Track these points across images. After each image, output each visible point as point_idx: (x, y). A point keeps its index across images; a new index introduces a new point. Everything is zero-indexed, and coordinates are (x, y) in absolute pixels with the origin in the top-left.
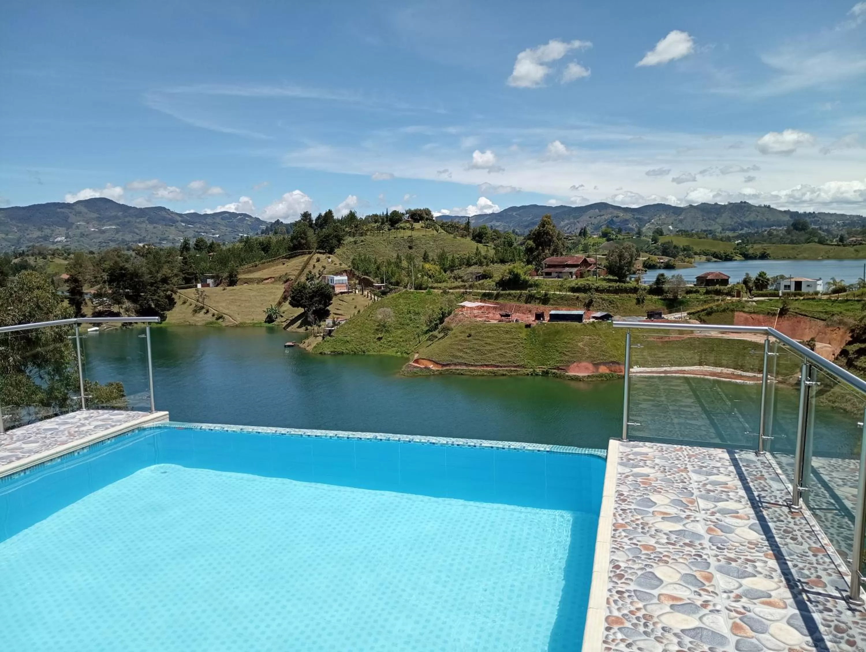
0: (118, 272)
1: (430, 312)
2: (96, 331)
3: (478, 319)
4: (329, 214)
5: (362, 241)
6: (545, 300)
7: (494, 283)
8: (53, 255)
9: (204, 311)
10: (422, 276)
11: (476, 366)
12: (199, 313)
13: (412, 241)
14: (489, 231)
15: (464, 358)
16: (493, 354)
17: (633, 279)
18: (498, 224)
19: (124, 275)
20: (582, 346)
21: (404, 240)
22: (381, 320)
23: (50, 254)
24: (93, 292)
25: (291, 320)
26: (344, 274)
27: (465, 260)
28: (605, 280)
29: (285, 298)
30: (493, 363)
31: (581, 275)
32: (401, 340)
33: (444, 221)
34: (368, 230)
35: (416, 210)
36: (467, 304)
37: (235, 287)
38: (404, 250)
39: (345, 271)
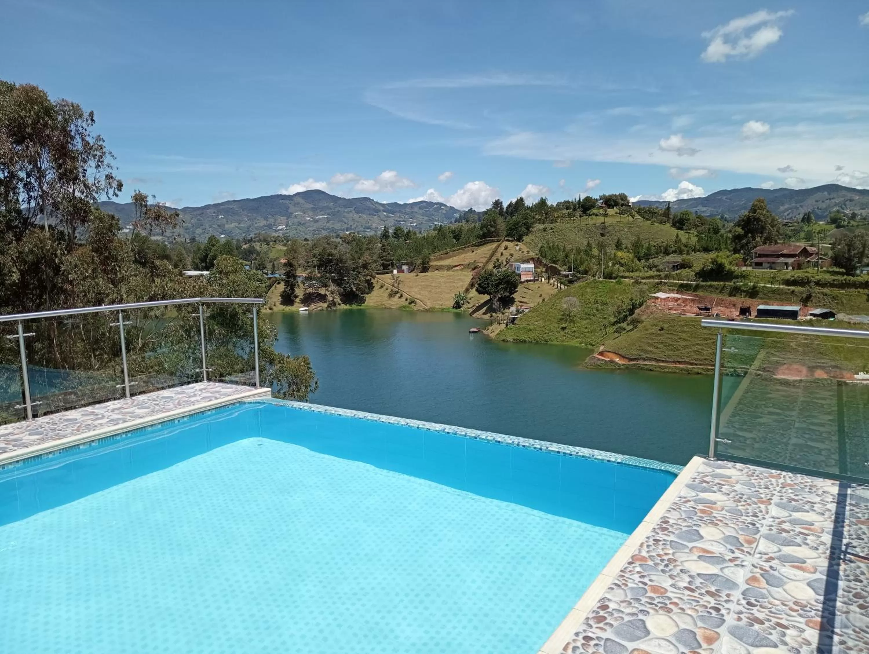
0: (326, 257)
1: (620, 303)
2: (306, 310)
3: (673, 312)
4: (521, 201)
5: (552, 229)
6: (753, 293)
7: (693, 274)
8: (275, 241)
9: (398, 295)
10: (614, 264)
11: (667, 362)
12: (394, 297)
13: (605, 228)
14: (693, 217)
15: (654, 353)
16: (687, 350)
17: (865, 272)
18: (704, 209)
19: (330, 261)
20: (795, 347)
21: (596, 227)
22: (566, 309)
23: (272, 241)
24: (304, 275)
25: (477, 307)
26: (531, 262)
27: (662, 248)
28: (828, 272)
29: (472, 285)
30: (687, 360)
31: (799, 266)
32: (586, 331)
33: (642, 207)
34: (558, 217)
35: (611, 196)
36: (661, 295)
37: (427, 274)
38: (595, 237)
39: (533, 259)
